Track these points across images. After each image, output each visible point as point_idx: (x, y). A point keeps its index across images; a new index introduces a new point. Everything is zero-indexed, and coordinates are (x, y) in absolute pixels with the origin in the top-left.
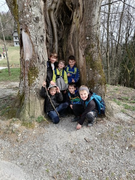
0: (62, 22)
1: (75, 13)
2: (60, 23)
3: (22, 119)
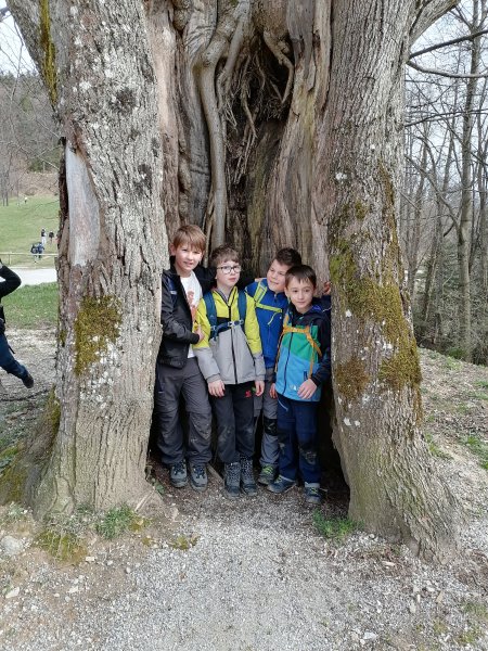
0: (249, 113)
1: (300, 73)
2: (242, 119)
3: (41, 513)
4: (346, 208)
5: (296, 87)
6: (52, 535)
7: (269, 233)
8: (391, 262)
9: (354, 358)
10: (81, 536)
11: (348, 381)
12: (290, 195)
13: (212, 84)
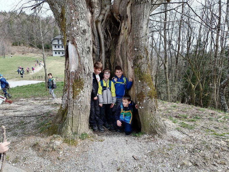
0: (109, 33)
1: (123, 24)
2: (108, 34)
3: (64, 135)
4: (138, 57)
5: (122, 27)
6: (68, 140)
7: (116, 63)
8: (148, 69)
9: (141, 92)
10: (75, 139)
11: (140, 97)
12: (122, 54)
13: (100, 26)
